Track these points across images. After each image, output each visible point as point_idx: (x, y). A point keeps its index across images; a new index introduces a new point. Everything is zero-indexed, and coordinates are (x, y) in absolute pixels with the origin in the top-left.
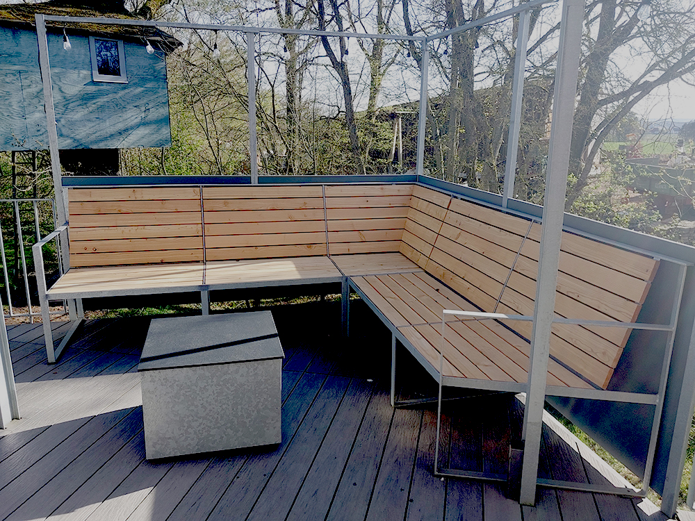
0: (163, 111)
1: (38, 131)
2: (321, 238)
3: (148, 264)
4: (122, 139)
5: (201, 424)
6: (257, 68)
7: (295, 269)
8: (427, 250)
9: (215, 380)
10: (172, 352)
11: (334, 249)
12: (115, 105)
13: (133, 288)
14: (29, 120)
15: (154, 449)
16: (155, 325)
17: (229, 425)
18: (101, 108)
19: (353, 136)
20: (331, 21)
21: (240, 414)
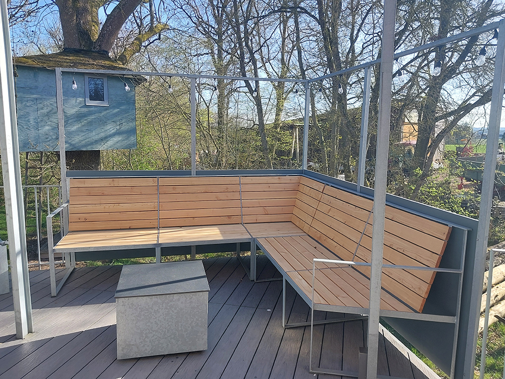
0: (131, 125)
1: (47, 138)
2: (237, 211)
3: (121, 229)
4: (103, 144)
5: (154, 335)
6: (197, 94)
7: (219, 233)
8: (309, 220)
9: (164, 305)
10: (137, 286)
11: (246, 219)
12: (99, 121)
13: (111, 245)
14: (41, 131)
15: (123, 352)
16: (126, 270)
17: (173, 336)
18: (90, 123)
19: (264, 141)
20: (248, 63)
21: (180, 329)
